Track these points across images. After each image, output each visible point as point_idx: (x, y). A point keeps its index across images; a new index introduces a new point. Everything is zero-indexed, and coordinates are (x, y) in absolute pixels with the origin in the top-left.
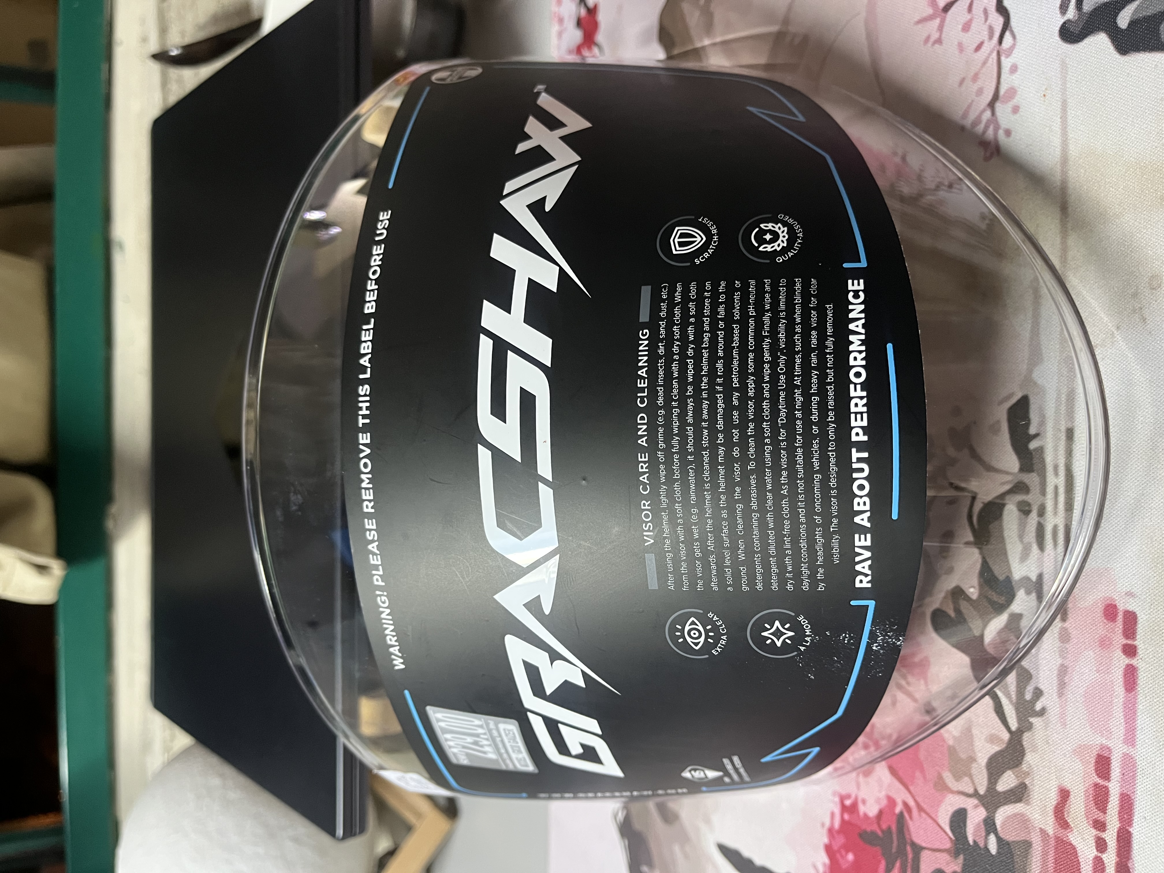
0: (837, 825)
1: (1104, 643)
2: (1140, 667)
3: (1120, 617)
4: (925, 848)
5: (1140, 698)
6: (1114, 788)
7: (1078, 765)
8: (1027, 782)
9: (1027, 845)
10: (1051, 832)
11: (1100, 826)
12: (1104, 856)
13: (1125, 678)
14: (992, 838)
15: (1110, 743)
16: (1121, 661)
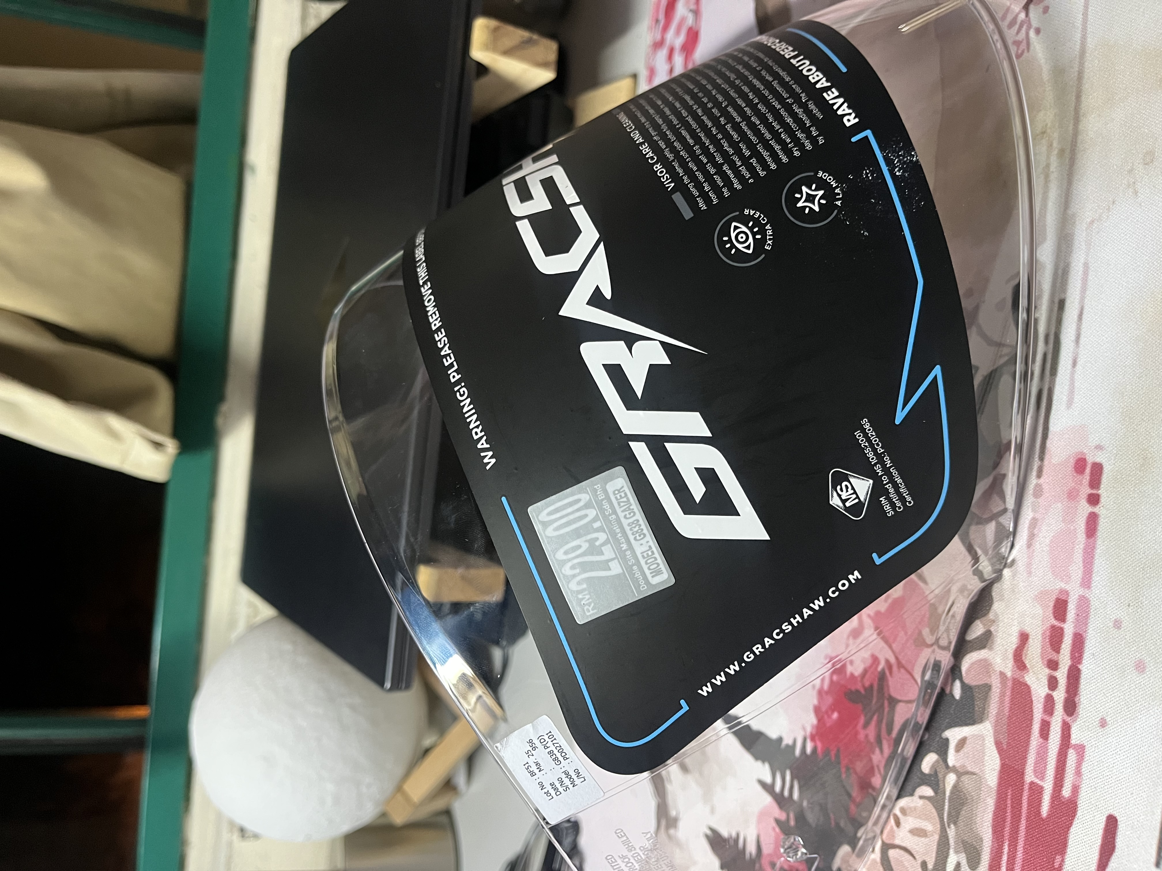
0: (826, 687)
1: (1072, 495)
2: (1101, 515)
3: (1088, 470)
4: (900, 701)
5: (1099, 542)
6: (1069, 629)
7: (1039, 611)
8: (992, 629)
9: (987, 688)
10: (1009, 674)
11: (1053, 665)
12: (1055, 694)
13: (1087, 526)
14: (957, 684)
15: (1068, 587)
16: (1085, 509)
